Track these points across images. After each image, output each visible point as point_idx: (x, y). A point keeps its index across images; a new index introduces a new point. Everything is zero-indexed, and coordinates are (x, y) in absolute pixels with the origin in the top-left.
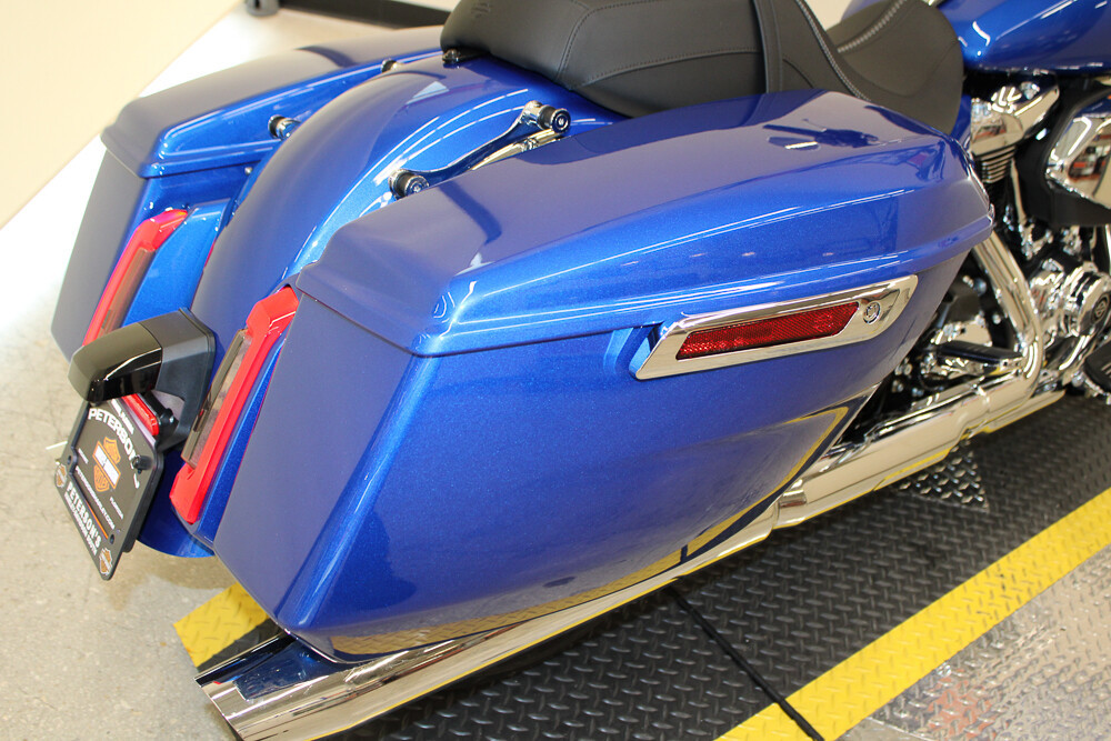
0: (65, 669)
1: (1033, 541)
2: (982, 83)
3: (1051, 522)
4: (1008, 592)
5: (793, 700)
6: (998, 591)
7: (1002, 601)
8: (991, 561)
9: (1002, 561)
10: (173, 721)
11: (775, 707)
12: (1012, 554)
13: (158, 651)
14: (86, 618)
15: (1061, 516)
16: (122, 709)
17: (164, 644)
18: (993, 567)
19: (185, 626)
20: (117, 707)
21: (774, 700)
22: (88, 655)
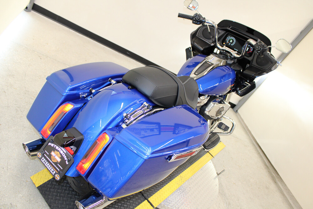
0: (6, 186)
1: (186, 170)
2: (200, 95)
3: (189, 167)
4: (182, 180)
5: (149, 199)
6: (180, 180)
7: (181, 182)
8: (179, 174)
9: (181, 174)
10: (32, 199)
11: (146, 201)
12: (183, 173)
13: (26, 183)
14: (8, 174)
15: (190, 166)
16: (20, 196)
17: (27, 181)
18: (179, 175)
19: (33, 178)
20: (19, 196)
21: (146, 199)
22: (10, 183)
